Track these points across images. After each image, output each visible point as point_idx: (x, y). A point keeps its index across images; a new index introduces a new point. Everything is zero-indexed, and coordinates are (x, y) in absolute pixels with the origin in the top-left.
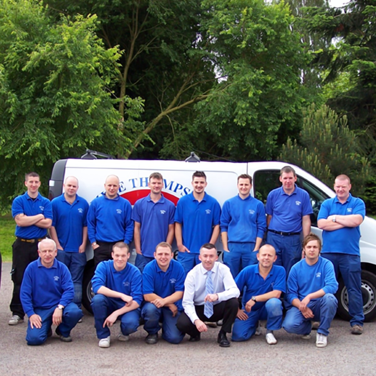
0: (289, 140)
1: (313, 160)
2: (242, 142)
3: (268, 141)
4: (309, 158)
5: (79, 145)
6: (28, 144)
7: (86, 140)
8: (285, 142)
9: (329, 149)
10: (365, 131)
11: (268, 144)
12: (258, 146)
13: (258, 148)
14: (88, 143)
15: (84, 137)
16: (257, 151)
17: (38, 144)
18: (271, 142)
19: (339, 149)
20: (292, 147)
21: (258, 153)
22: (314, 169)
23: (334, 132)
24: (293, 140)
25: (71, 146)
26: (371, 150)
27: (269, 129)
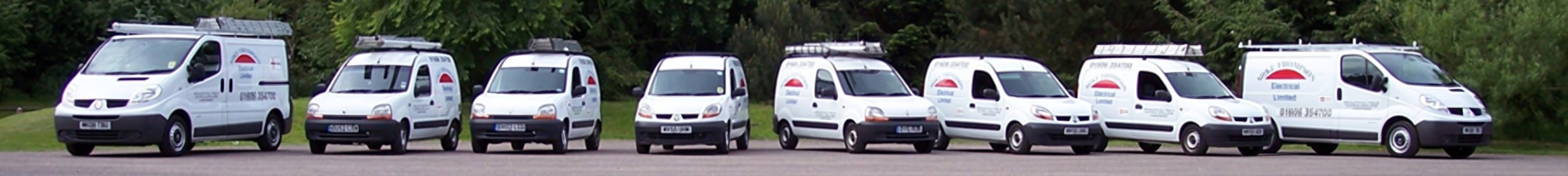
0: (742, 20)
1: (769, 43)
2: (687, 21)
3: (717, 20)
4: (765, 39)
5: (523, 29)
6: (476, 30)
7: (530, 24)
8: (738, 21)
9: (787, 29)
10: (836, 4)
11: (718, 23)
12: (706, 26)
13: (706, 27)
14: (531, 28)
15: (526, 21)
16: (705, 32)
17: (487, 31)
18: (722, 22)
19: (799, 29)
20: (746, 27)
21: (706, 34)
22: (771, 52)
23: (793, 11)
24: (746, 20)
25: (514, 29)
26: (844, 27)
27: (720, 6)
